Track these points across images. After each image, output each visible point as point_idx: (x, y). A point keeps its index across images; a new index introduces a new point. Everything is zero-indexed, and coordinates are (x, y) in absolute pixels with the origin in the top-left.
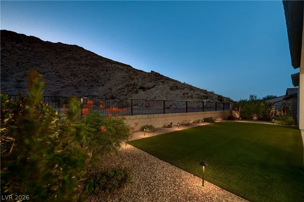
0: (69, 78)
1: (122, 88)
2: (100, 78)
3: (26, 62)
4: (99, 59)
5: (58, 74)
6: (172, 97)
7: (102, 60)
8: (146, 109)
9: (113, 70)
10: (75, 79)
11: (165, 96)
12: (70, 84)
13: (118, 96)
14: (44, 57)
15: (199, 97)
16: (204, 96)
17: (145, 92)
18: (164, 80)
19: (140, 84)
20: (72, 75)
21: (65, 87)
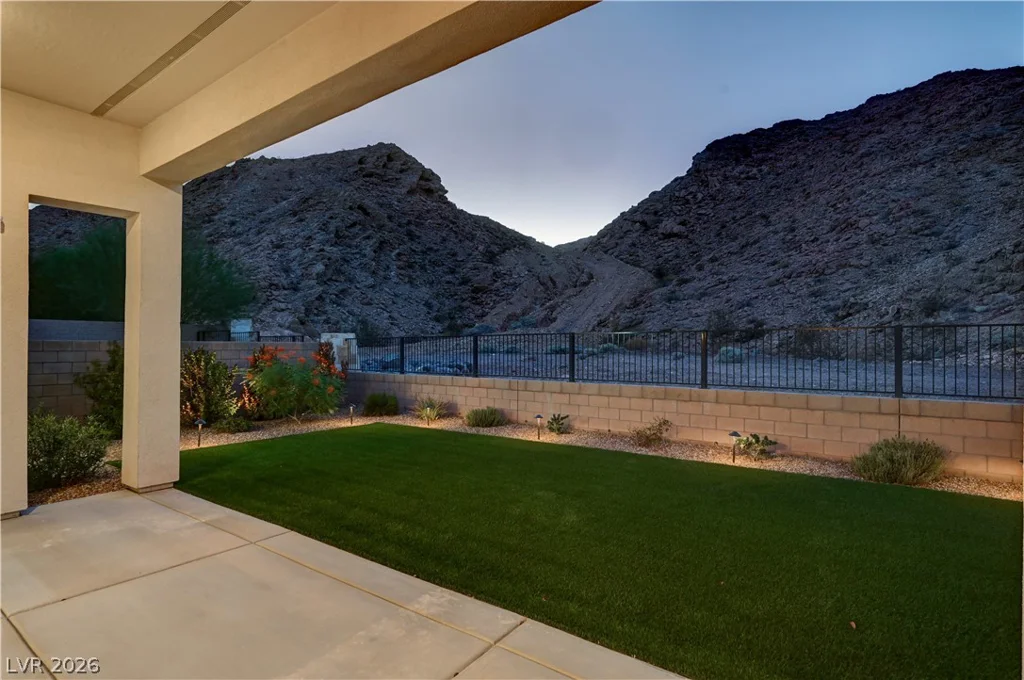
10: (838, 240)
12: (805, 266)
20: (833, 230)
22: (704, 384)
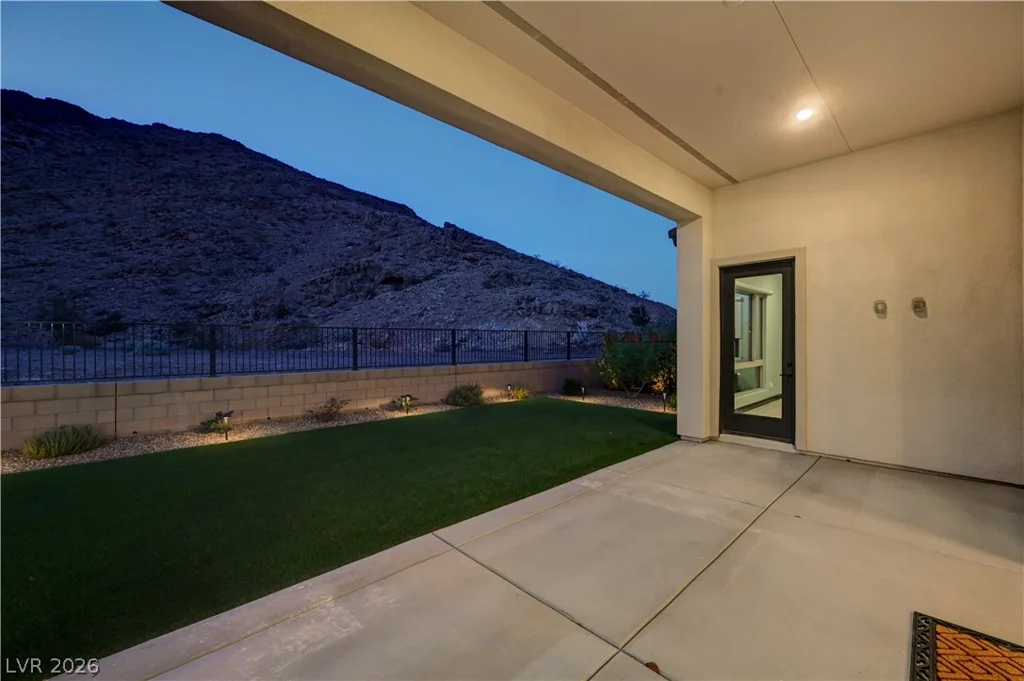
0: (151, 243)
1: (322, 279)
2: (270, 246)
3: (16, 186)
4: (287, 182)
5: (111, 230)
6: (478, 311)
7: (294, 184)
8: (374, 351)
9: (324, 219)
10: (171, 246)
11: (456, 306)
12: (144, 264)
13: (302, 308)
14: (88, 172)
15: (566, 311)
16: (583, 308)
17: (398, 295)
18: (479, 254)
19: (388, 267)
20: (162, 235)
21: (122, 276)
22: (355, 368)
